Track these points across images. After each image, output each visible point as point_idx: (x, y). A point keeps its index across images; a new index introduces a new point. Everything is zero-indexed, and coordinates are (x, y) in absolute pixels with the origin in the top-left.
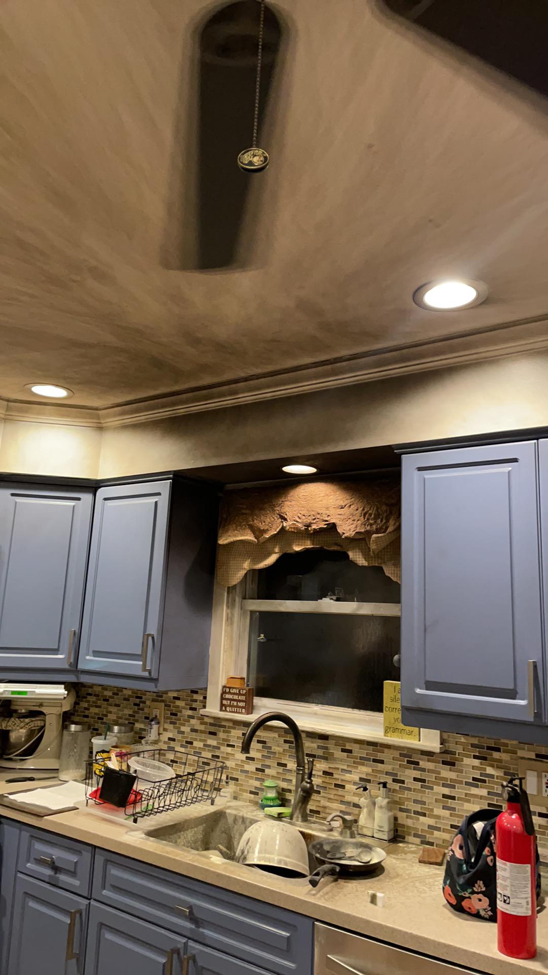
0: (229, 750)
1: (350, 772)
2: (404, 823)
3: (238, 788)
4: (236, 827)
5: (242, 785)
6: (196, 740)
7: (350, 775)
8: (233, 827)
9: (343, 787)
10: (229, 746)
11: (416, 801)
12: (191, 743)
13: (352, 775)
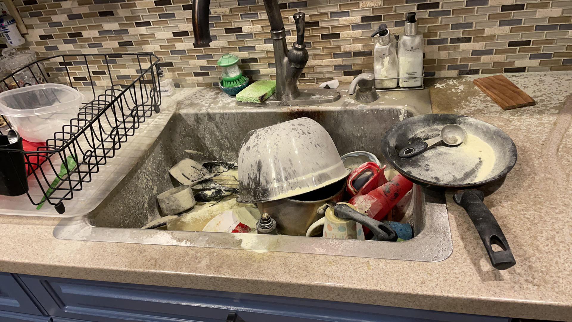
0: (143, 30)
1: (347, 14)
2: (436, 57)
3: (176, 73)
4: (201, 127)
5: (180, 69)
6: (84, 28)
7: (348, 18)
8: (198, 127)
9: (337, 36)
10: (139, 24)
11: (455, 26)
12: (79, 35)
13: (350, 18)
